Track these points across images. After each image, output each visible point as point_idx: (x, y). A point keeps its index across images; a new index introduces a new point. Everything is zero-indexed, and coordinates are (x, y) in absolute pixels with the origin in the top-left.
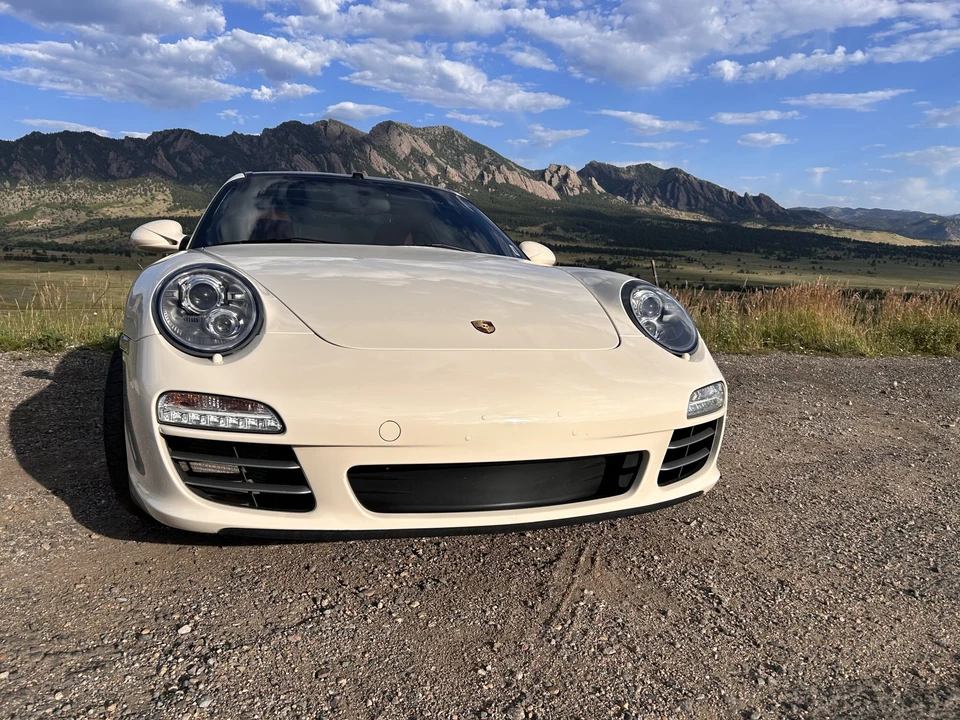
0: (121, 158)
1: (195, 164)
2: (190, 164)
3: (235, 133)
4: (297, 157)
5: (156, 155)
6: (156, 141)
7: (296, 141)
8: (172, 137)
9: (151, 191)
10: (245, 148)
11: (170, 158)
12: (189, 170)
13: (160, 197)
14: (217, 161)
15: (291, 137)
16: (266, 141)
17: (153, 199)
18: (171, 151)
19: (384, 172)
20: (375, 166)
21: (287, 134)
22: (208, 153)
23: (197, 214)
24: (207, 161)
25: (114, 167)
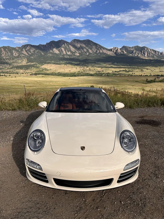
0: (16, 52)
1: (32, 52)
2: (30, 52)
3: (40, 44)
4: (54, 49)
5: (23, 51)
6: (23, 47)
7: (54, 45)
8: (26, 46)
9: (22, 59)
10: (42, 48)
11: (26, 51)
12: (30, 54)
13: (24, 60)
14: (36, 51)
15: (53, 44)
16: (47, 46)
17: (23, 61)
18: (26, 49)
19: (74, 51)
20: (72, 50)
21: (52, 44)
22: (34, 49)
23: (33, 64)
24: (34, 52)
25: (14, 54)
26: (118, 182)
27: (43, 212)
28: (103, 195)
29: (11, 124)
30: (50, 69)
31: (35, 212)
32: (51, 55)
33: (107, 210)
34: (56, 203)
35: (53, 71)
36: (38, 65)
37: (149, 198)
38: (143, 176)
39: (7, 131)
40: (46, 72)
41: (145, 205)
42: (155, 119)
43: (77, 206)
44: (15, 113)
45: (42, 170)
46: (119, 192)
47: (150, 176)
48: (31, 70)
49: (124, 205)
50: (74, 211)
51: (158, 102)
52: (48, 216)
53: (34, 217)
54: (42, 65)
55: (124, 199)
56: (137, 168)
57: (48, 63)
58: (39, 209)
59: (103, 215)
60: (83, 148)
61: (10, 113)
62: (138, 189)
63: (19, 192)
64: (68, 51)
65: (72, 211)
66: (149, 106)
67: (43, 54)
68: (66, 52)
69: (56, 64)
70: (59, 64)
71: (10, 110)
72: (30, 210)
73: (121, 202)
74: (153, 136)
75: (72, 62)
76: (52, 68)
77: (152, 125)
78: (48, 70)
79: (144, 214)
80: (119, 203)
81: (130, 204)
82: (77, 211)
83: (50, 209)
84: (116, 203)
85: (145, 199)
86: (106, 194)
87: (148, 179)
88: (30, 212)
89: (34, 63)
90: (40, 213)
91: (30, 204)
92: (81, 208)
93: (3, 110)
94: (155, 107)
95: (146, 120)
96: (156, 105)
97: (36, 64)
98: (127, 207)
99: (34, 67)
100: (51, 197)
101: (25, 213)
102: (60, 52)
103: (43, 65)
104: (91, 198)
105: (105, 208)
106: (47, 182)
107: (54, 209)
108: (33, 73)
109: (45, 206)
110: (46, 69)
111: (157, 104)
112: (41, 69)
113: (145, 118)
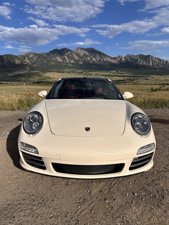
0: (18, 60)
1: (34, 60)
2: (33, 60)
4: (57, 57)
5: (26, 59)
6: (26, 55)
7: (57, 54)
8: (29, 54)
9: (25, 67)
10: (45, 56)
11: (29, 59)
12: (33, 62)
13: (27, 68)
14: (39, 59)
16: (50, 54)
17: (25, 69)
18: (29, 57)
19: (77, 60)
20: (75, 59)
21: (55, 52)
22: (37, 57)
23: (35, 72)
24: (37, 59)
25: (17, 62)
26: (131, 169)
27: (39, 204)
28: (112, 186)
29: (8, 122)
30: (53, 78)
31: (28, 204)
32: (54, 63)
33: (117, 202)
34: (55, 194)
35: (56, 79)
36: (41, 73)
37: (167, 190)
38: (158, 168)
39: (4, 127)
40: (49, 80)
41: (163, 197)
42: (164, 118)
43: (81, 198)
44: (14, 112)
45: (38, 154)
46: (130, 183)
47: (165, 168)
48: (34, 78)
49: (138, 197)
50: (76, 203)
51: (166, 103)
52: (44, 208)
53: (27, 210)
54: (44, 74)
55: (137, 190)
56: (152, 154)
57: (51, 71)
58: (34, 201)
59: (113, 208)
60: (88, 129)
61: (8, 112)
62: (153, 181)
63: (11, 183)
64: (72, 60)
65: (74, 204)
66: (157, 107)
67: (46, 62)
68: (69, 60)
69: (59, 72)
70: (62, 72)
71: (8, 110)
72: (23, 202)
73: (134, 193)
74: (165, 132)
75: (76, 70)
76: (54, 76)
77: (162, 123)
78: (50, 78)
79: (163, 206)
80: (131, 195)
81: (145, 195)
82: (80, 203)
83: (47, 201)
84: (127, 194)
85: (163, 191)
86: (115, 185)
87: (164, 171)
88: (23, 204)
89: (37, 72)
90: (34, 205)
91: (23, 196)
92: (85, 200)
93: (1, 109)
94: (163, 108)
95: (155, 119)
96: (164, 106)
97: (39, 72)
98: (142, 199)
99: (36, 75)
100: (49, 189)
101: (17, 206)
102: (63, 60)
103: (46, 73)
104: (97, 189)
105: (115, 200)
106: (44, 168)
107: (53, 200)
108: (36, 81)
109: (41, 198)
110: (49, 78)
111: (166, 105)
112: (44, 78)
113: (154, 118)
